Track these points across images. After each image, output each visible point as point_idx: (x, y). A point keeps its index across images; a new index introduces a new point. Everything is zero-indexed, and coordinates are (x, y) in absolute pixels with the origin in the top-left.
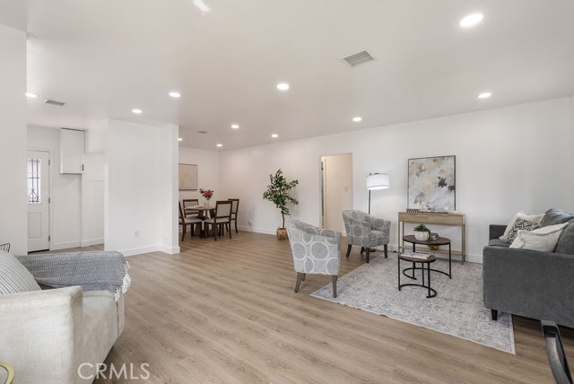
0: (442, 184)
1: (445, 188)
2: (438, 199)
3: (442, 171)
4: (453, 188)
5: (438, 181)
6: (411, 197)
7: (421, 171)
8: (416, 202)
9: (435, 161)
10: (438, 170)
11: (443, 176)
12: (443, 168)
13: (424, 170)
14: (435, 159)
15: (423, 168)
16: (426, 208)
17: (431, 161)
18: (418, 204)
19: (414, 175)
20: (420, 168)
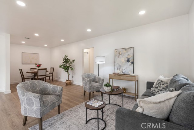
0: (128, 61)
1: (130, 63)
2: (126, 68)
3: (128, 54)
4: (133, 63)
5: (127, 59)
6: (115, 67)
7: (120, 55)
8: (117, 69)
9: (125, 50)
10: (127, 54)
11: (129, 57)
12: (129, 53)
13: (121, 55)
14: (125, 49)
15: (121, 53)
16: (121, 72)
17: (124, 50)
18: (118, 70)
19: (117, 57)
20: (120, 53)
